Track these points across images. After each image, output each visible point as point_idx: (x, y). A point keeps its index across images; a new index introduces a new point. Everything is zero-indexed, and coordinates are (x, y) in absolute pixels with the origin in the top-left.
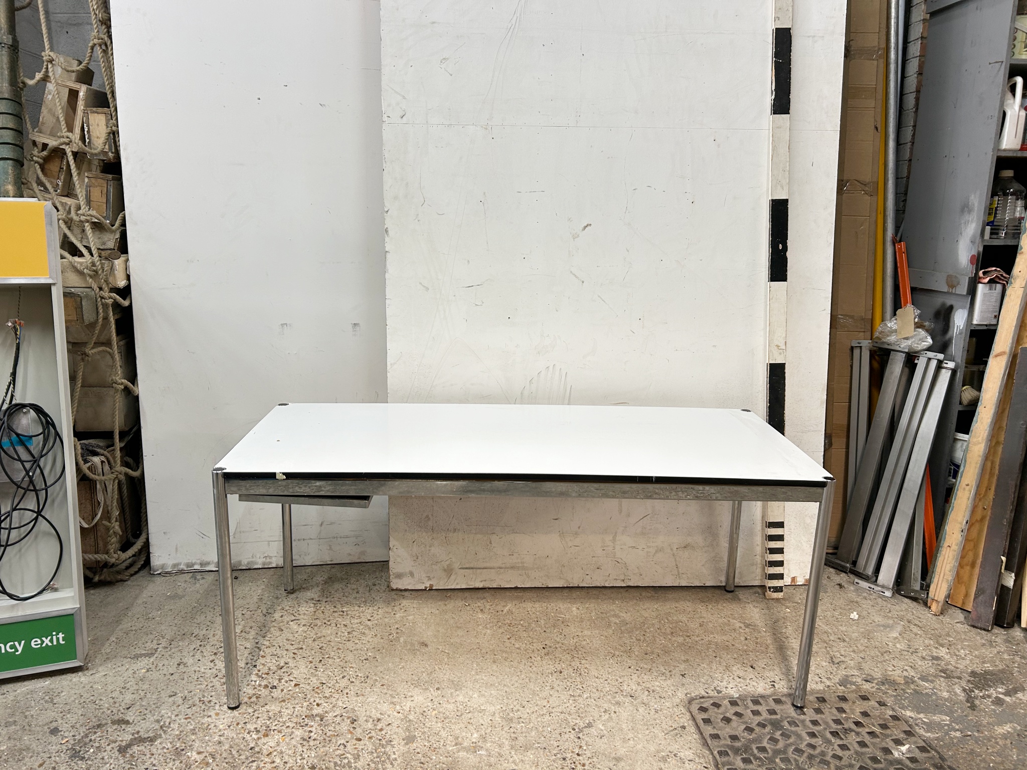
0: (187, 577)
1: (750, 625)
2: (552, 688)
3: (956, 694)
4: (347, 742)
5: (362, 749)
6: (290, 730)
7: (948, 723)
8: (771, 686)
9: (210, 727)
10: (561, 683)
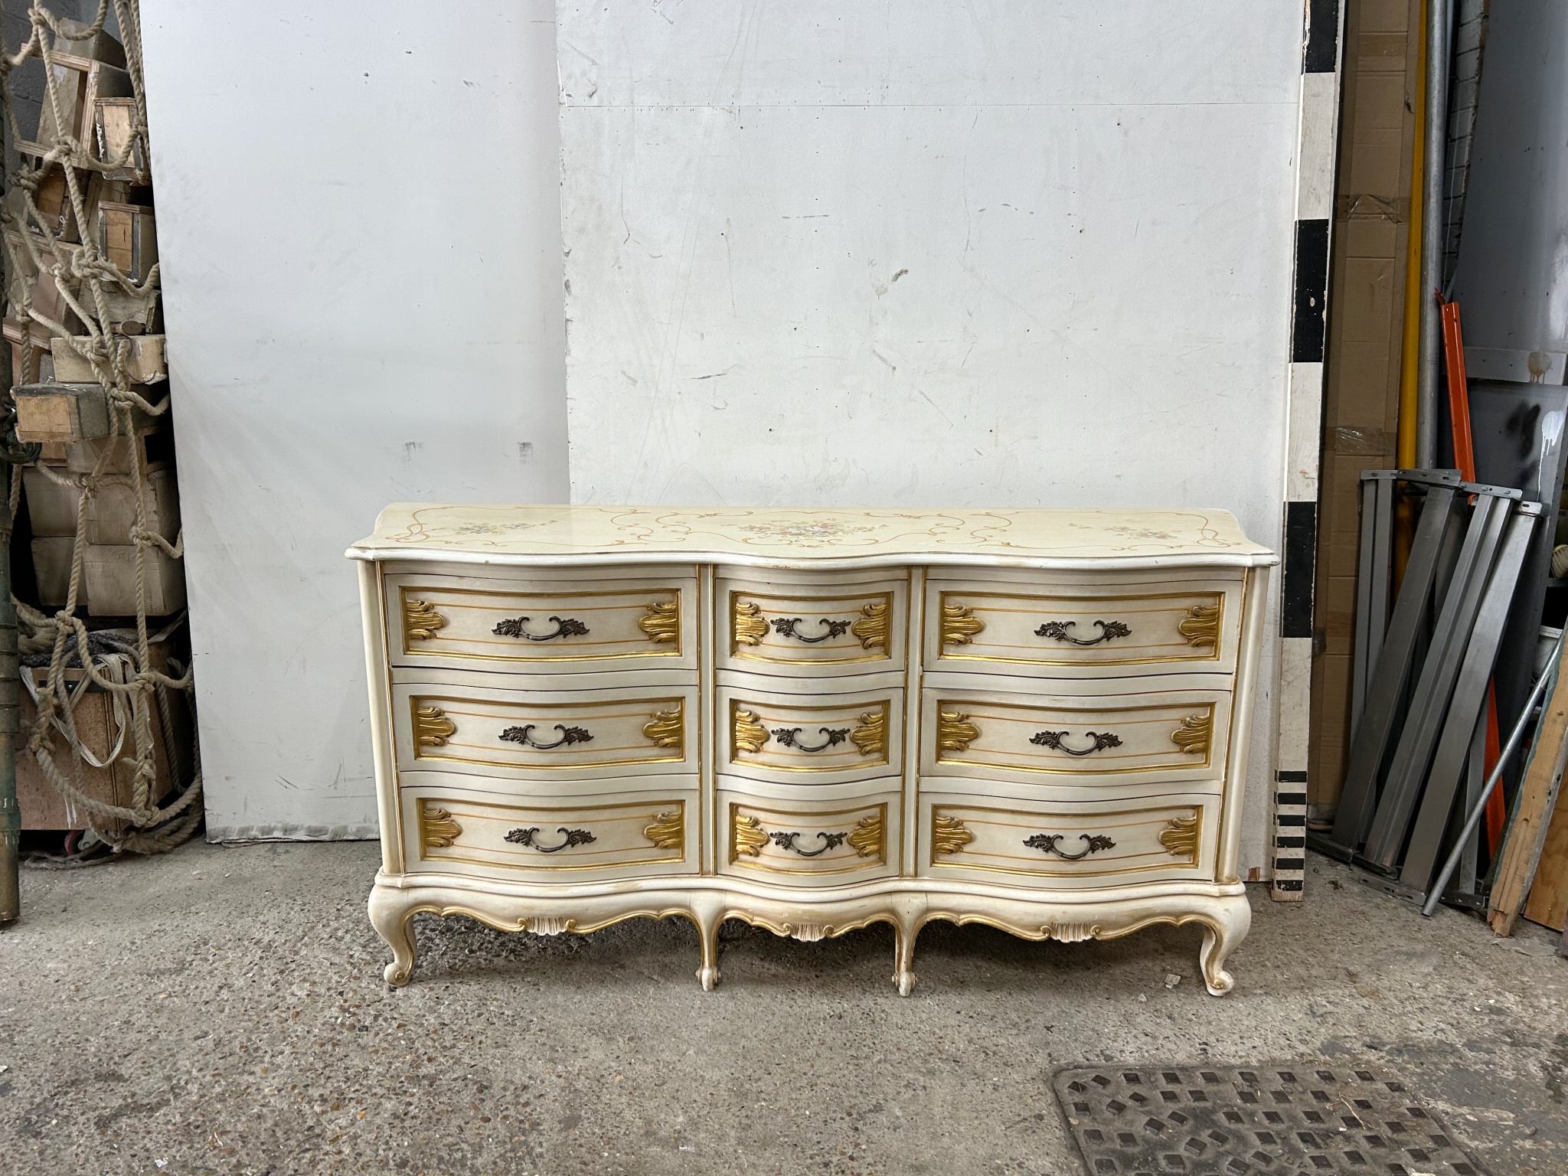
0: (262, 850)
2: (823, 1044)
3: (1528, 1074)
4: (467, 1123)
5: (489, 1136)
6: (377, 1101)
7: (1511, 1123)
8: (1200, 1052)
9: (249, 1091)
10: (839, 1035)
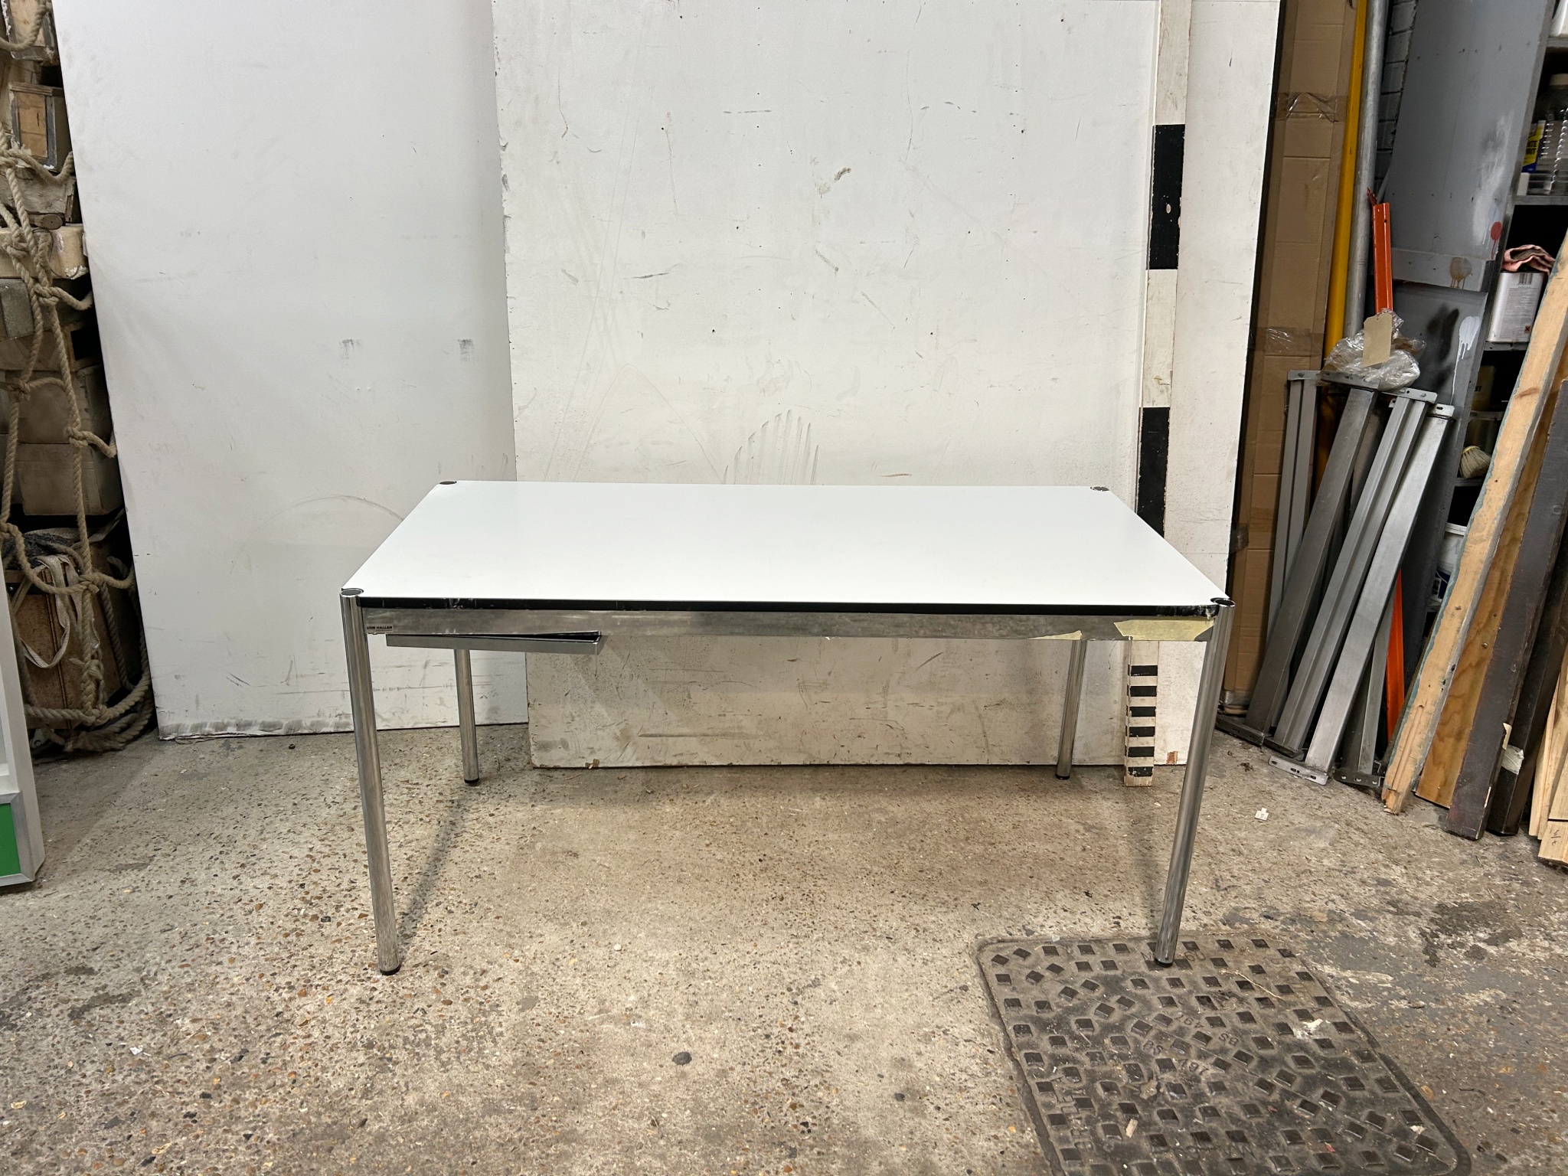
0: (215, 745)
1: (1093, 827)
2: (765, 924)
3: (1408, 940)
4: (430, 1006)
5: (451, 1018)
6: (343, 987)
7: (1389, 985)
8: (1113, 925)
9: (218, 980)
10: (780, 915)
